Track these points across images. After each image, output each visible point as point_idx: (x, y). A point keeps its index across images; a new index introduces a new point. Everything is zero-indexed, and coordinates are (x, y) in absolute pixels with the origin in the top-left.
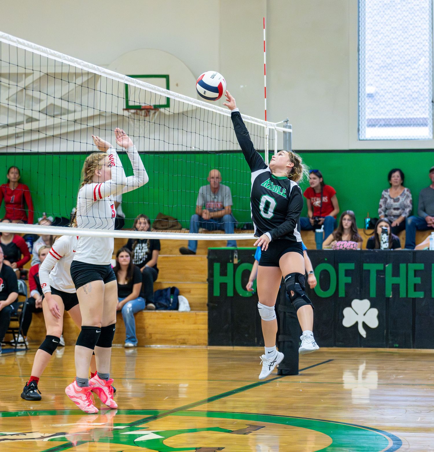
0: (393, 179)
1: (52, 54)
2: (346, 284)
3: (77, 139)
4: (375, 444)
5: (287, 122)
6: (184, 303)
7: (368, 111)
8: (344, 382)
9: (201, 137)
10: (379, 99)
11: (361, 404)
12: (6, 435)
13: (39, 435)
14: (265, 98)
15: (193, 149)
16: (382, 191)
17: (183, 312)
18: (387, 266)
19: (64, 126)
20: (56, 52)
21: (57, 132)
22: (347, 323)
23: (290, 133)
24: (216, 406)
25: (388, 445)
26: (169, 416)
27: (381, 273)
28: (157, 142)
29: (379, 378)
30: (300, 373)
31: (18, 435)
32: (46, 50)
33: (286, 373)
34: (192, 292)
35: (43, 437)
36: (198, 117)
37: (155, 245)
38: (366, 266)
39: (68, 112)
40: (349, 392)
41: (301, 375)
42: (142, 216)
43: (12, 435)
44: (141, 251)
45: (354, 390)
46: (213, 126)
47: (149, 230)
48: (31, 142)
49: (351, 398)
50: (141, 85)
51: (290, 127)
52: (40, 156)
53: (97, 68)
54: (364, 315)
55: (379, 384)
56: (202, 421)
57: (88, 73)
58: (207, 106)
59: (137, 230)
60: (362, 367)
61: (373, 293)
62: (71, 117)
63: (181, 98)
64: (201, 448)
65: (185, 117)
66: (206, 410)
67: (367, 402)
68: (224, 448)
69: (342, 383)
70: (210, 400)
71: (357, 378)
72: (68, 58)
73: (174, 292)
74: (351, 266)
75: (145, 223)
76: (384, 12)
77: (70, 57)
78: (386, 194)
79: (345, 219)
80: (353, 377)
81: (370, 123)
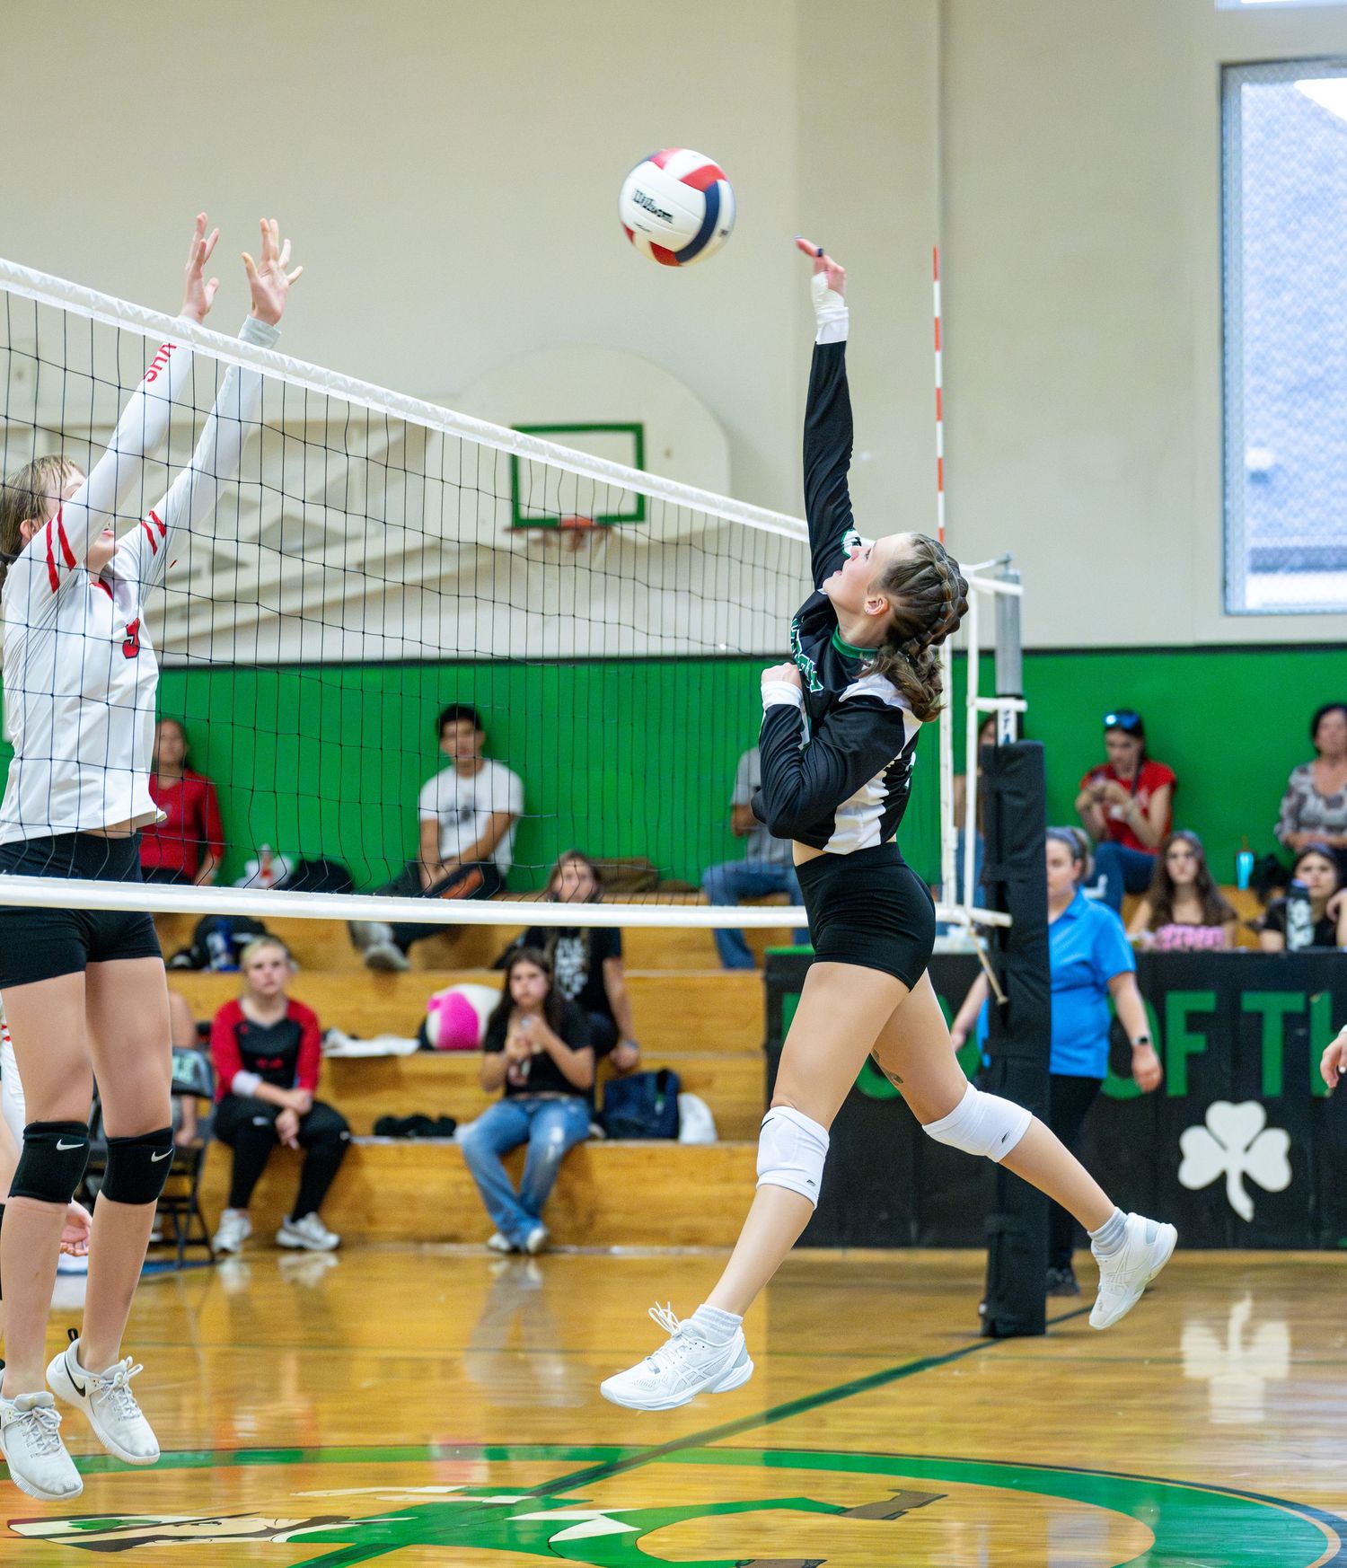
0: (1324, 734)
1: (297, 373)
2: (1192, 1058)
3: (353, 622)
4: (1284, 1547)
5: (1006, 562)
6: (698, 1118)
7: (1251, 524)
8: (1186, 1356)
9: (747, 612)
10: (1286, 489)
11: (1242, 1426)
12: (159, 1524)
13: (259, 1524)
14: (941, 488)
15: (722, 648)
16: (1290, 773)
17: (689, 1146)
18: (1315, 999)
19: (314, 584)
20: (309, 366)
21: (291, 603)
22: (1194, 1174)
23: (1016, 599)
24: (793, 1433)
25: (1327, 1551)
26: (653, 1466)
27: (1296, 1022)
28: (612, 629)
29: (1296, 1345)
30: (1050, 1329)
31: (195, 1523)
32: (279, 360)
33: (1010, 1329)
34: (718, 1084)
35: (271, 1532)
36: (736, 553)
37: (605, 943)
38: (1251, 1002)
39: (326, 539)
40: (1203, 1388)
41: (1056, 1335)
42: (575, 855)
43: (177, 1524)
44: (570, 961)
45: (1215, 1381)
46: (784, 578)
47: (593, 898)
48: (235, 629)
49: (1206, 1406)
50: (565, 460)
51: (1016, 580)
52: (240, 676)
53: (433, 409)
54: (1247, 1149)
55: (1293, 1363)
56: (753, 1480)
57: (387, 423)
58: (761, 518)
59: (557, 898)
60: (1241, 1311)
61: (1273, 1083)
62: (355, 553)
63: (684, 495)
64: (754, 1560)
65: (697, 554)
66: (764, 1444)
67: (1258, 1417)
68: (825, 1561)
69: (1178, 1360)
70: (774, 1415)
71: (1224, 1344)
72: (345, 381)
73: (668, 1083)
74: (1205, 1001)
75: (581, 877)
76: (1299, 221)
77: (351, 380)
78: (1302, 782)
79: (1175, 856)
80: (1213, 1341)
81: (1260, 562)
